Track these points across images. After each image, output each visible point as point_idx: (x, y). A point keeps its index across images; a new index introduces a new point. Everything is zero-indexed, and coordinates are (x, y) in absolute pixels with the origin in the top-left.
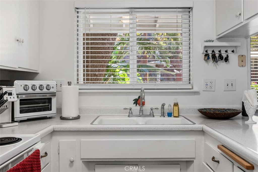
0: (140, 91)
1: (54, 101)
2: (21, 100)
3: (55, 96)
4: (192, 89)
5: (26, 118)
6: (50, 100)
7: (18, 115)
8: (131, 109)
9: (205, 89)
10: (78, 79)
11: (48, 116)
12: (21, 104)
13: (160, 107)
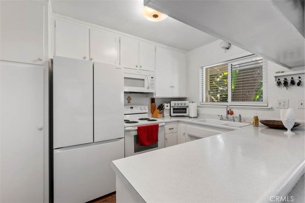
0: (226, 106)
1: (187, 109)
2: (173, 109)
3: (188, 107)
4: (268, 106)
5: (175, 115)
6: (186, 109)
7: (172, 114)
8: (222, 116)
9: (279, 107)
10: (203, 100)
11: (185, 115)
12: (173, 110)
13: (238, 116)
